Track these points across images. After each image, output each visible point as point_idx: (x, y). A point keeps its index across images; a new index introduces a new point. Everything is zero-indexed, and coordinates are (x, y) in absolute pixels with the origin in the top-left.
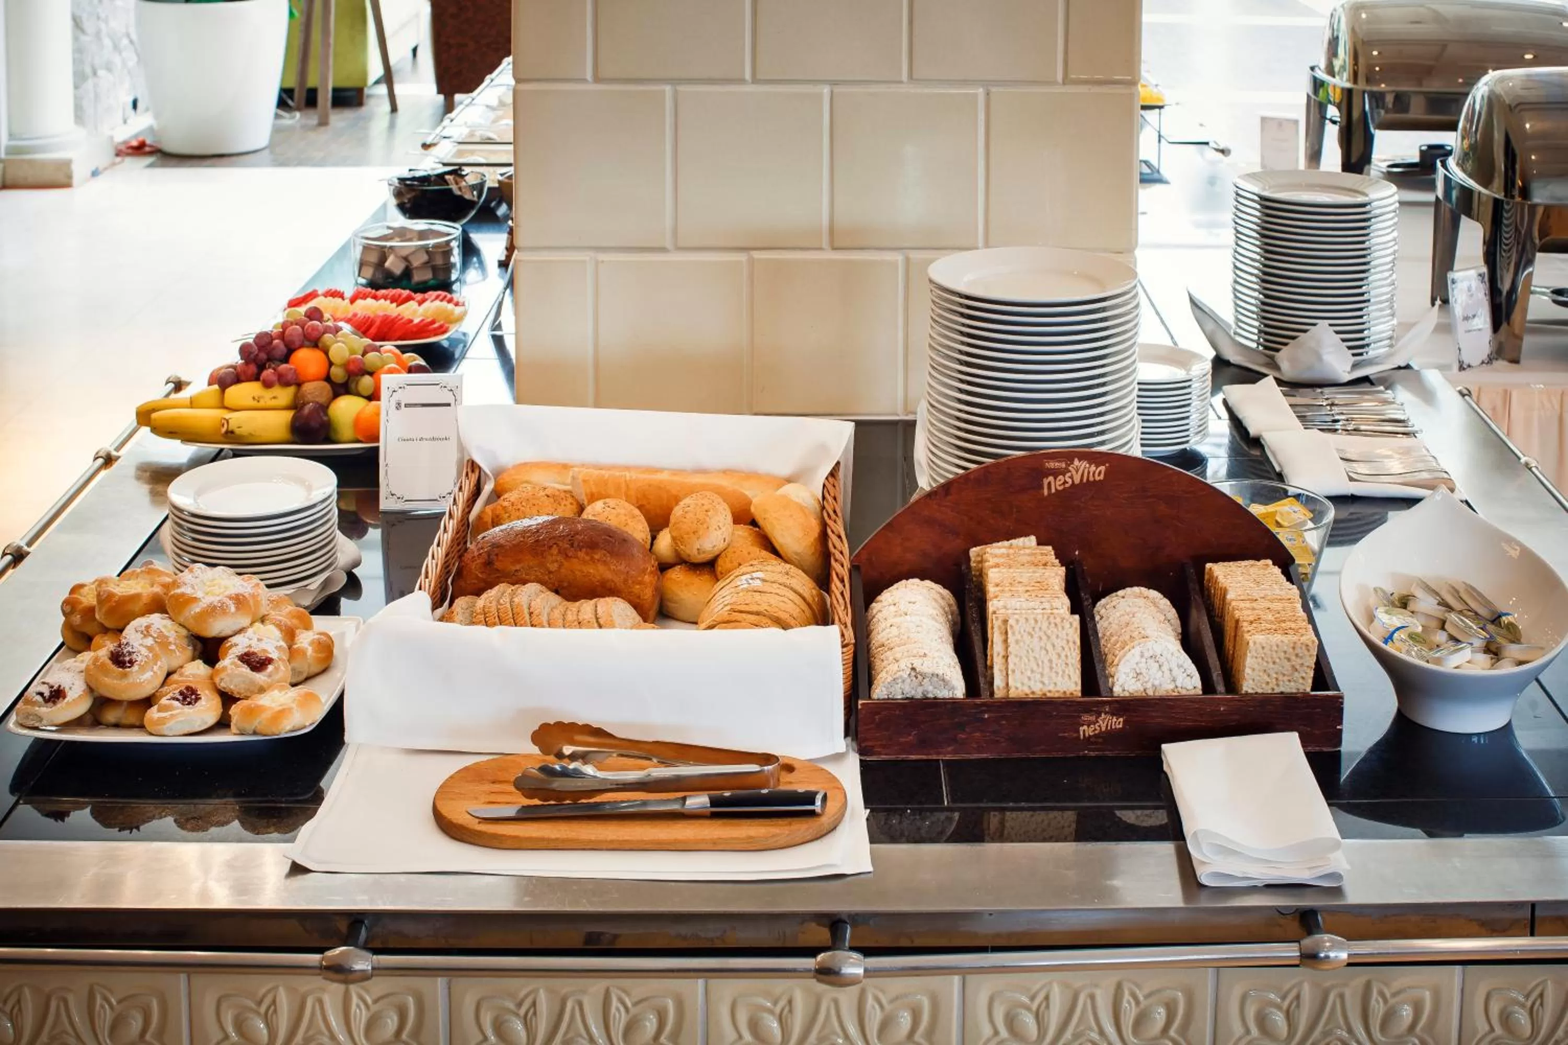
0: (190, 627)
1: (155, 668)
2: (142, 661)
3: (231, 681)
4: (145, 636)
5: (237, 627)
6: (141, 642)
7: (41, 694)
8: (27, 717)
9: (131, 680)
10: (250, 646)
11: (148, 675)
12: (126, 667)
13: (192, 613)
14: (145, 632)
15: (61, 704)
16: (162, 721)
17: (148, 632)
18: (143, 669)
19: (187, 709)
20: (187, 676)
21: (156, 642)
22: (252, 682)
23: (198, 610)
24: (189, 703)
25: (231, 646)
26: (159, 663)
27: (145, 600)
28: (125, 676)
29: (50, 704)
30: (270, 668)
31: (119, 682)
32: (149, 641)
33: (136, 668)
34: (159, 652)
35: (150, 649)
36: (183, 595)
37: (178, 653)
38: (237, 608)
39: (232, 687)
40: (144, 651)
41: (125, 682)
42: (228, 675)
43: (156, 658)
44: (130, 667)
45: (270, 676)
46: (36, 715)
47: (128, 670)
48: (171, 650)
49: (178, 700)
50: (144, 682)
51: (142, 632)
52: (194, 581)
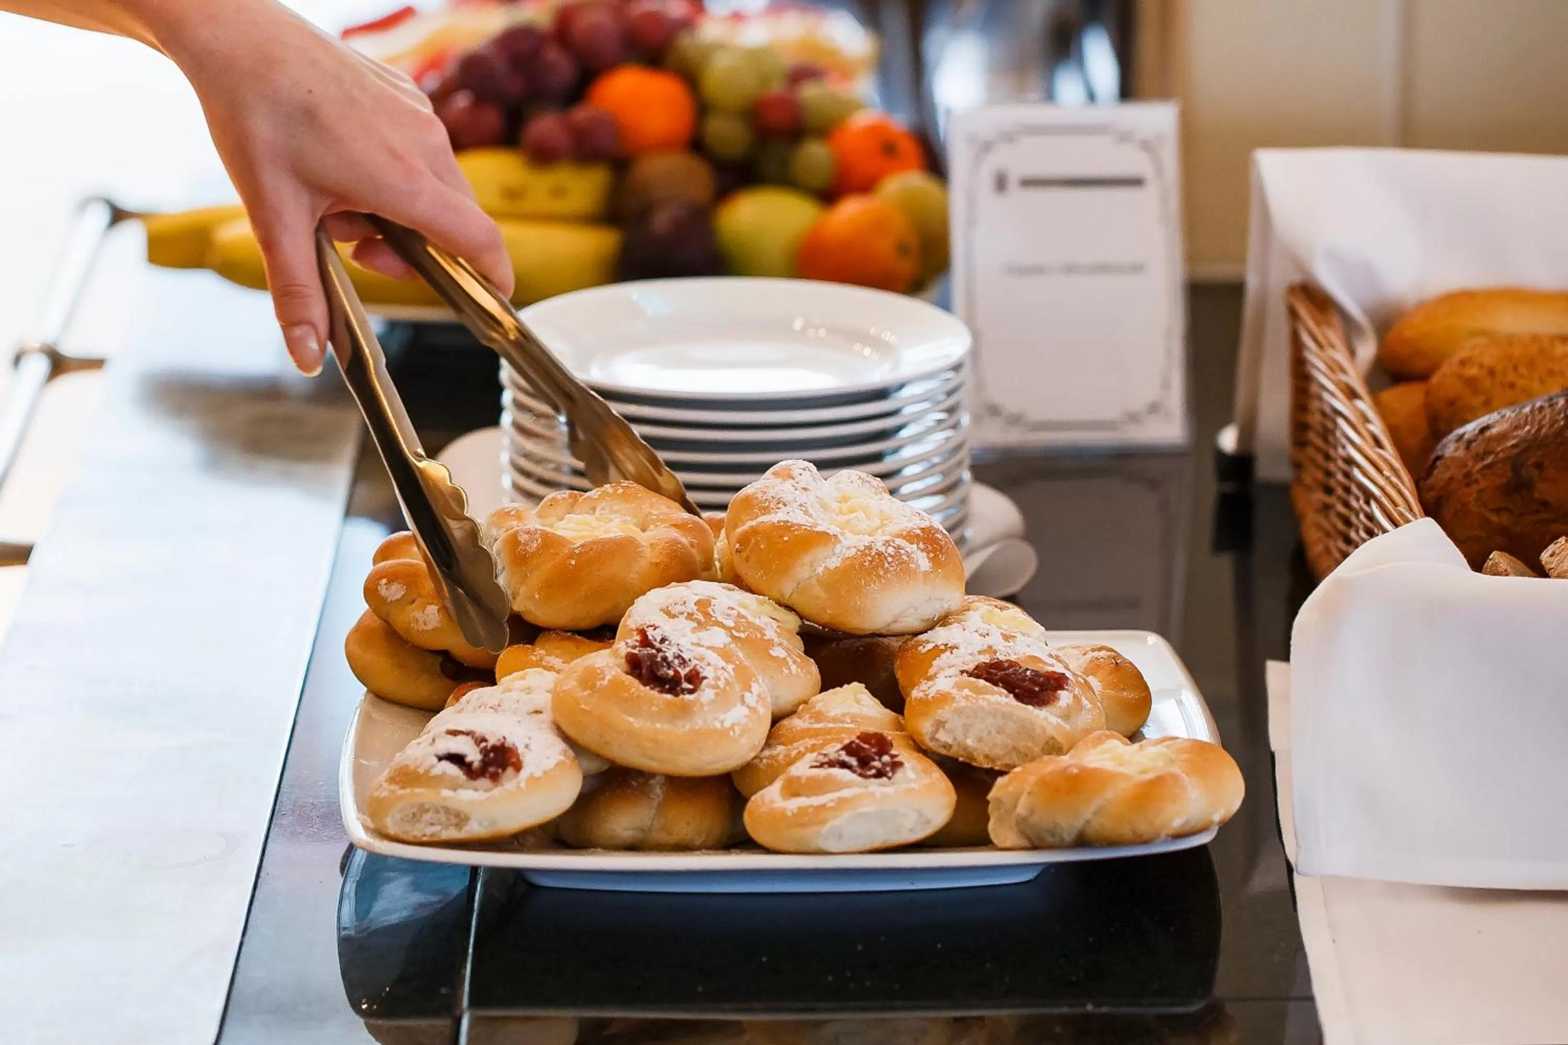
0: (806, 610)
1: (750, 699)
2: (717, 678)
3: (966, 728)
4: (701, 626)
5: (933, 610)
6: (694, 638)
7: (457, 759)
8: (415, 817)
9: (699, 723)
10: (990, 650)
11: (736, 715)
12: (683, 691)
13: (820, 570)
14: (700, 617)
15: (511, 782)
16: (805, 818)
17: (707, 615)
18: (723, 699)
19: (875, 786)
20: (834, 720)
21: (734, 638)
22: (1027, 729)
23: (834, 563)
24: (880, 774)
25: (937, 651)
26: (755, 688)
27: (649, 556)
28: (686, 711)
29: (484, 782)
30: (1065, 697)
31: (667, 727)
32: (718, 637)
33: (706, 694)
34: (747, 663)
35: (725, 654)
36: (786, 527)
37: (794, 668)
38: (935, 561)
39: (969, 742)
40: (713, 657)
41: (684, 727)
42: (959, 712)
43: (745, 679)
44: (691, 692)
45: (1066, 717)
46: (447, 810)
47: (688, 697)
48: (775, 659)
49: (844, 765)
50: (732, 728)
51: (690, 616)
52: (802, 498)
